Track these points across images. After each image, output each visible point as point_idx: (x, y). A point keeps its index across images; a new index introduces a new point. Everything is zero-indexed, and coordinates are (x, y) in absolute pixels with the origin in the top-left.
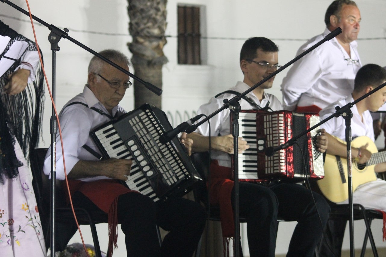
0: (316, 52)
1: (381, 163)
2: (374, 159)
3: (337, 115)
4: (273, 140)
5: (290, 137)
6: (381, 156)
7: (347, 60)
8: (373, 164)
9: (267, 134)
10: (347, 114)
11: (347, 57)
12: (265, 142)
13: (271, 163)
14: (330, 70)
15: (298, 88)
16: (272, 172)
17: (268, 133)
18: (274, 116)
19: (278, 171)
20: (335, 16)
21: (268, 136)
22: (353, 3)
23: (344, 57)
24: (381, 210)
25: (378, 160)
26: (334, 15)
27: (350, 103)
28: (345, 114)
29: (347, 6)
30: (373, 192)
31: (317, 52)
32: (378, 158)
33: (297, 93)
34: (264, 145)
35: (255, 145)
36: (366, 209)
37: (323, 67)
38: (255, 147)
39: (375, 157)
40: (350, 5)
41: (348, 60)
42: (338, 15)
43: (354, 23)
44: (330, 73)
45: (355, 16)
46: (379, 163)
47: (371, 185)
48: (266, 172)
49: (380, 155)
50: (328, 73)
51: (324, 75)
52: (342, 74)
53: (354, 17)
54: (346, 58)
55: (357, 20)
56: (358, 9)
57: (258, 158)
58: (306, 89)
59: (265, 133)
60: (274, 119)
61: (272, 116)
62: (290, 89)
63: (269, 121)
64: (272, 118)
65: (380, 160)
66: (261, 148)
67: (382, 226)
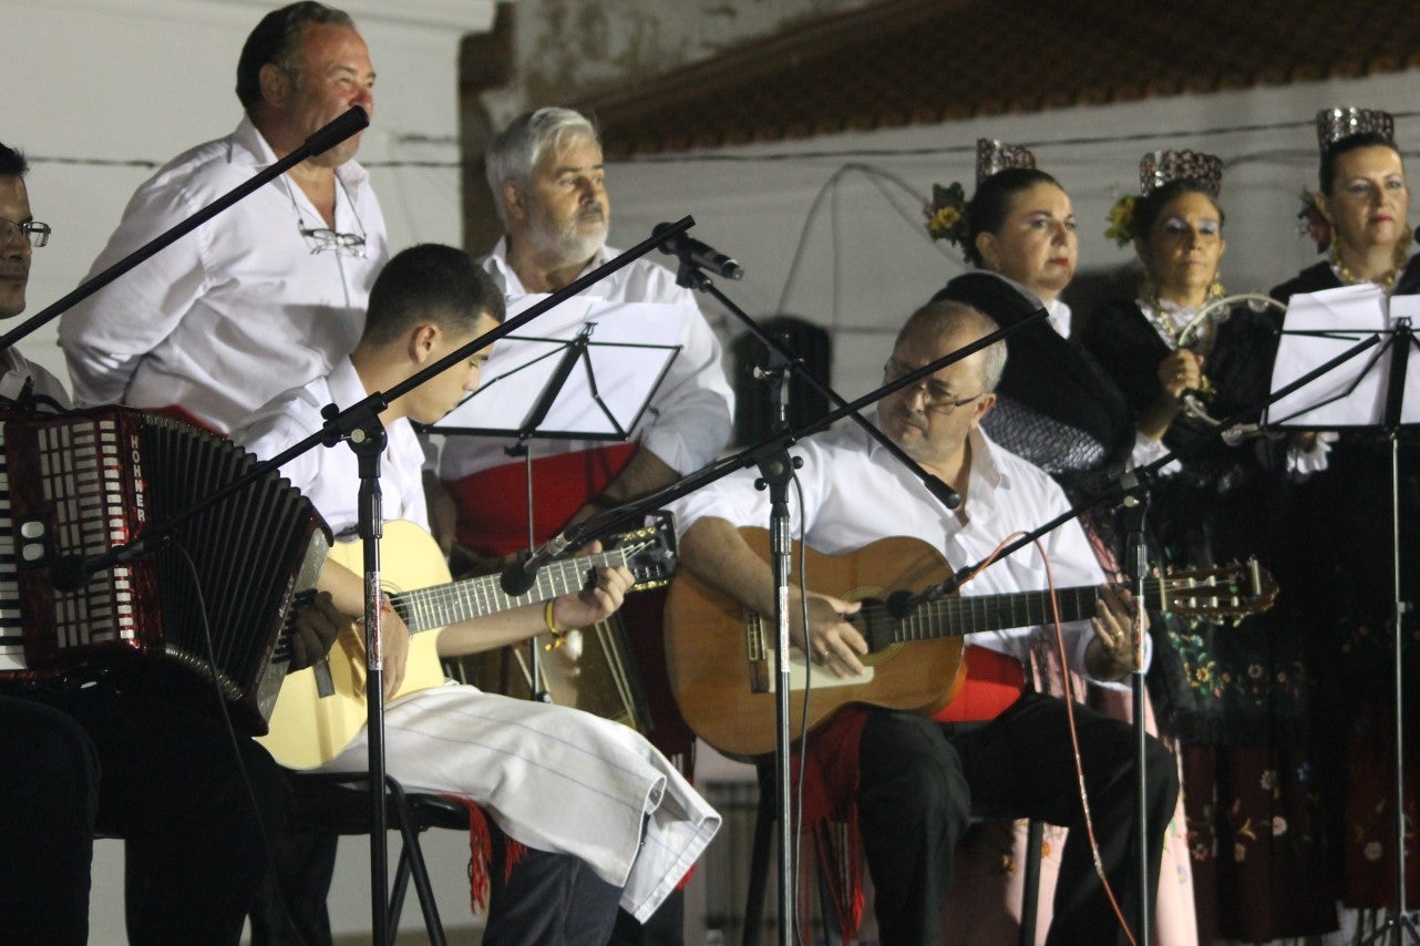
0: (187, 201)
1: (461, 621)
2: (436, 608)
3: (328, 437)
4: (80, 521)
5: (142, 505)
6: (463, 595)
7: (310, 233)
8: (433, 627)
9: (55, 500)
10: (367, 436)
11: (315, 220)
12: (48, 529)
13: (77, 606)
14: (236, 270)
15: (115, 336)
16: (85, 640)
17: (60, 494)
18: (78, 428)
19: (110, 636)
20: (276, 68)
21: (60, 505)
22: (340, 18)
23: (301, 222)
24: (464, 797)
25: (451, 612)
26: (275, 63)
27: (377, 394)
28: (358, 436)
29: (321, 27)
30: (433, 727)
31: (192, 202)
32: (450, 605)
33: (113, 356)
34: (48, 540)
35: (9, 540)
36: (407, 791)
37: (209, 260)
38: (9, 550)
39: (441, 600)
40: (329, 26)
41: (316, 234)
42: (287, 65)
43: (352, 91)
44: (234, 282)
45: (352, 65)
46: (453, 624)
47: (426, 704)
48: (62, 643)
49: (458, 593)
50: (227, 280)
51: (213, 289)
52: (282, 286)
53: (350, 70)
54: (308, 226)
55: (361, 79)
56: (360, 40)
57: (21, 590)
58: (147, 340)
59: (48, 495)
60: (79, 441)
61: (70, 430)
62: (92, 339)
63: (61, 449)
64: (73, 435)
65: (459, 610)
66: (33, 553)
67: (469, 855)
